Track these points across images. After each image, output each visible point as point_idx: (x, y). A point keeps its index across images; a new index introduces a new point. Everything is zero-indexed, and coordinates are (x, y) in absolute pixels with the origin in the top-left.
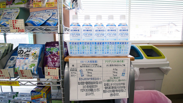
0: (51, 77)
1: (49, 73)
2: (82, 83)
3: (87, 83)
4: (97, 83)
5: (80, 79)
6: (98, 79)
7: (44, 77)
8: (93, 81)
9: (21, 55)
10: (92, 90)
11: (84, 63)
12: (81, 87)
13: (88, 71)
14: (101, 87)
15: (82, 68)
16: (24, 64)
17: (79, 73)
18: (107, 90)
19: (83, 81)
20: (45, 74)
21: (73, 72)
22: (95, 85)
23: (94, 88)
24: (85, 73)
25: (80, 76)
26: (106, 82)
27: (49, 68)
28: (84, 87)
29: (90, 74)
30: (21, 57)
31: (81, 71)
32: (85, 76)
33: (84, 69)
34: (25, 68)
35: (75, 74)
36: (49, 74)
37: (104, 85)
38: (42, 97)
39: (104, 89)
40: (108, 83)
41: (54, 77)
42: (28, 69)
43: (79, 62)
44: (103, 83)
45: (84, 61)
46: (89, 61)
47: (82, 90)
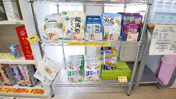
0: (131, 40)
1: (130, 36)
2: (159, 43)
3: (162, 43)
4: (168, 44)
5: (158, 40)
6: (169, 40)
7: (126, 40)
8: (166, 42)
9: (108, 22)
10: (163, 48)
11: (165, 29)
12: (157, 46)
13: (165, 35)
14: (169, 46)
15: (162, 33)
16: (112, 29)
17: (159, 36)
18: (172, 48)
19: (159, 42)
20: (128, 37)
21: (155, 35)
22: (166, 45)
23: (165, 47)
24: (163, 36)
25: (158, 38)
26: (173, 43)
27: (131, 33)
28: (159, 46)
29: (165, 37)
30: (108, 24)
31: (161, 34)
32: (162, 39)
33: (163, 33)
34: (114, 33)
35: (156, 37)
36: (130, 38)
37: (171, 45)
38: (114, 56)
39: (171, 48)
40: (175, 43)
41: (133, 40)
42: (116, 33)
43: (161, 28)
44: (172, 43)
45: (165, 27)
46: (168, 27)
47: (157, 48)
